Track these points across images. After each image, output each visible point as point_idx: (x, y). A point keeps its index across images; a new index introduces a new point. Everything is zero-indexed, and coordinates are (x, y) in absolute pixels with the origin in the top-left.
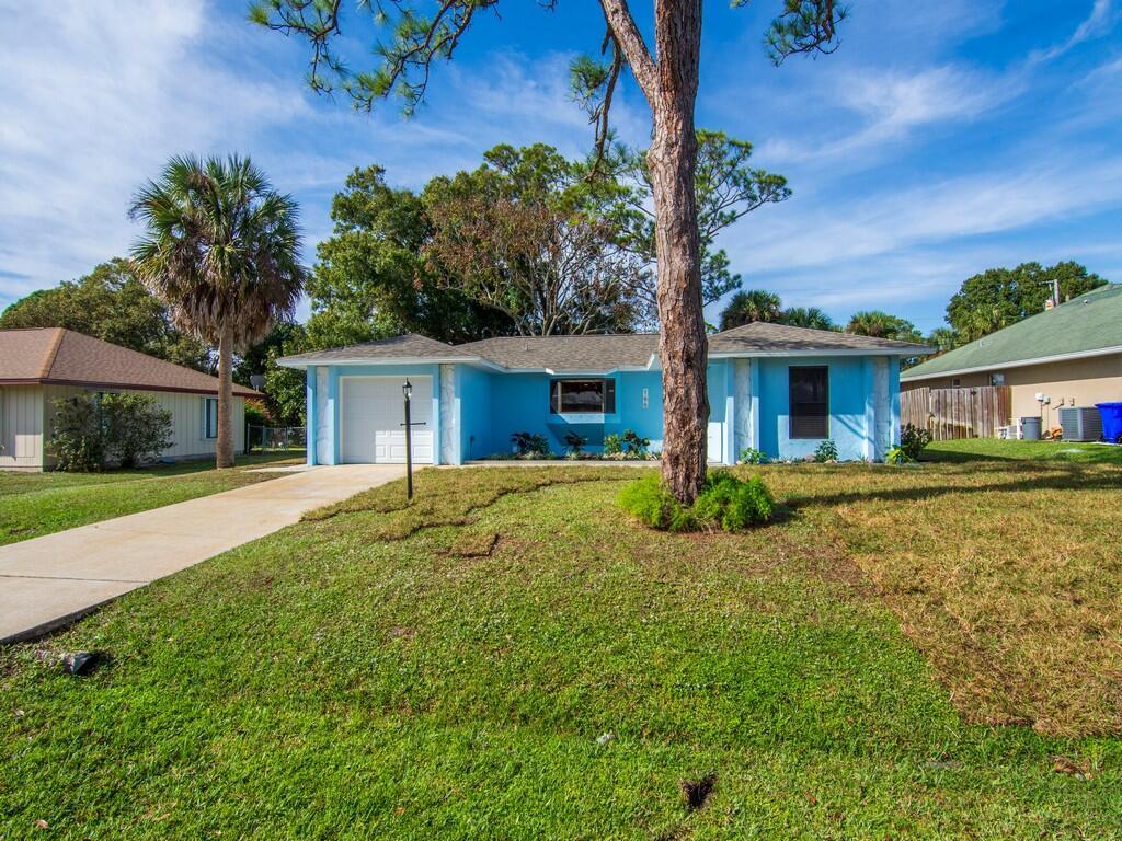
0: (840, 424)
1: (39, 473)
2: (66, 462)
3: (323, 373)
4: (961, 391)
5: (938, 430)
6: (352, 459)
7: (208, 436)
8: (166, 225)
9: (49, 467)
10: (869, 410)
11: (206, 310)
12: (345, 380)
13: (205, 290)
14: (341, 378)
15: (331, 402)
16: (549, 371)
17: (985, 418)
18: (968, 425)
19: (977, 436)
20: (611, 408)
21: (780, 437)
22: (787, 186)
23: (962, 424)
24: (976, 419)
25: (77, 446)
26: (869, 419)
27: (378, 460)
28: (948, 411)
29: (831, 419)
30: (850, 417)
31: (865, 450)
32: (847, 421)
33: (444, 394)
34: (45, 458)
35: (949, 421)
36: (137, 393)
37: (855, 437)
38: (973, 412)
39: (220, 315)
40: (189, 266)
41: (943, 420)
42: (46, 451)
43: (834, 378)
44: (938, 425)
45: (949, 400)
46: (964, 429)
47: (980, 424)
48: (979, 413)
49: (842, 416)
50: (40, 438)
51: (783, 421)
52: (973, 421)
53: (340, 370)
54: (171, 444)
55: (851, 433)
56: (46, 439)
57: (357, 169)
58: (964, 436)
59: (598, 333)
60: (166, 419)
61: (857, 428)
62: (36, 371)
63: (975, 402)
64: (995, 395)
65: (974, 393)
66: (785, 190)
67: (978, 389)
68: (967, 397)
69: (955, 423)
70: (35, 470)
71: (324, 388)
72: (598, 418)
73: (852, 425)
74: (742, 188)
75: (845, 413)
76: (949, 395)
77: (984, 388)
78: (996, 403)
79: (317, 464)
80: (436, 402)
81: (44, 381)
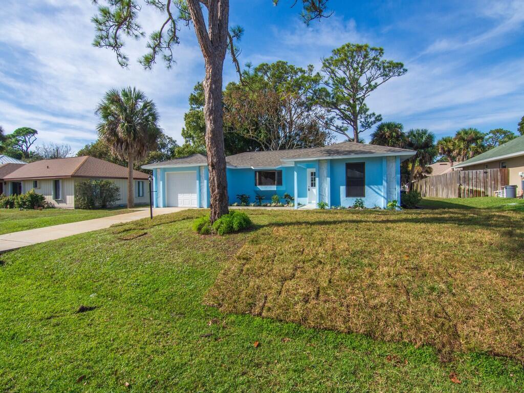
0: (371, 190)
1: (73, 210)
2: (82, 206)
3: (159, 171)
4: (478, 171)
5: (464, 192)
6: (171, 205)
7: (139, 196)
8: (106, 117)
9: (76, 208)
10: (385, 183)
11: (120, 148)
12: (167, 174)
13: (119, 141)
14: (166, 173)
15: (161, 182)
16: (252, 168)
17: (493, 186)
18: (482, 190)
19: (487, 196)
20: (280, 183)
21: (341, 196)
22: (405, 67)
23: (479, 189)
24: (487, 186)
25: (84, 200)
26: (384, 187)
27: (179, 206)
28: (470, 182)
29: (366, 187)
30: (376, 186)
31: (382, 203)
32: (374, 189)
33: (201, 178)
34: (75, 204)
35: (471, 188)
36: (107, 180)
37: (378, 195)
38: (485, 183)
39: (126, 149)
40: (113, 132)
41: (467, 187)
42: (75, 201)
43: (368, 168)
44: (464, 190)
45: (471, 177)
46: (480, 192)
47: (489, 189)
48: (489, 183)
49: (372, 186)
50: (73, 197)
51: (343, 189)
52: (485, 187)
53: (165, 170)
54: (120, 199)
55: (376, 194)
56: (75, 197)
57: (198, 83)
58: (480, 195)
59: (299, 148)
60: (117, 189)
61: (379, 192)
62: (70, 172)
63: (487, 177)
64: (499, 174)
65: (486, 173)
66: (404, 70)
67: (489, 170)
68: (482, 175)
69: (474, 188)
70: (72, 208)
71: (159, 177)
72: (273, 188)
73: (377, 190)
74: (382, 70)
75: (373, 185)
76: (471, 174)
77: (492, 170)
78: (499, 177)
79: (157, 207)
80: (198, 182)
81: (73, 176)
